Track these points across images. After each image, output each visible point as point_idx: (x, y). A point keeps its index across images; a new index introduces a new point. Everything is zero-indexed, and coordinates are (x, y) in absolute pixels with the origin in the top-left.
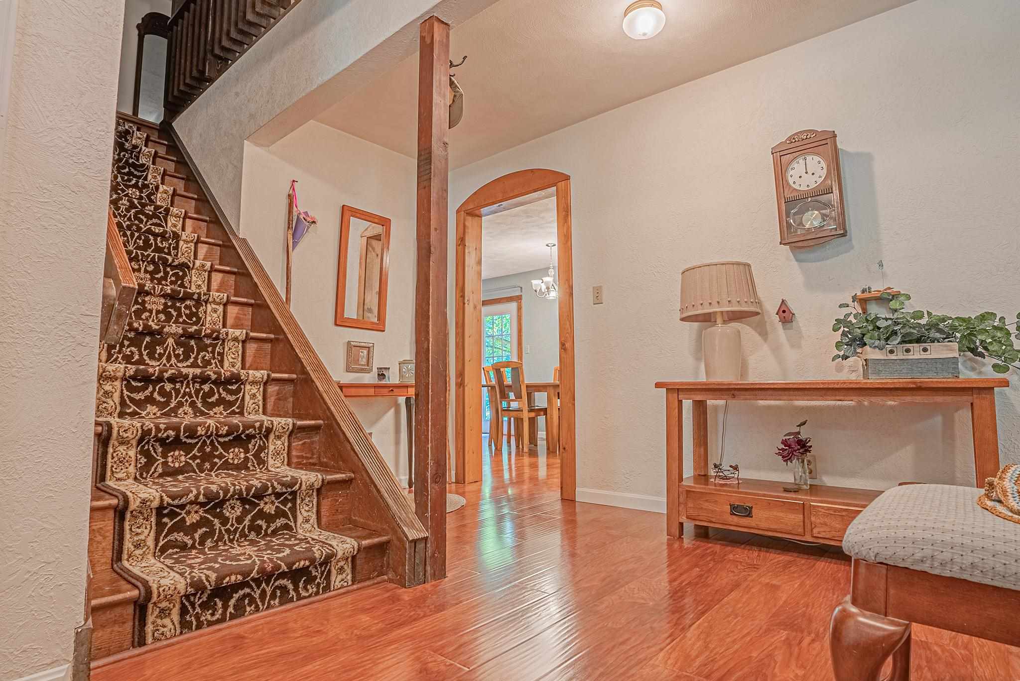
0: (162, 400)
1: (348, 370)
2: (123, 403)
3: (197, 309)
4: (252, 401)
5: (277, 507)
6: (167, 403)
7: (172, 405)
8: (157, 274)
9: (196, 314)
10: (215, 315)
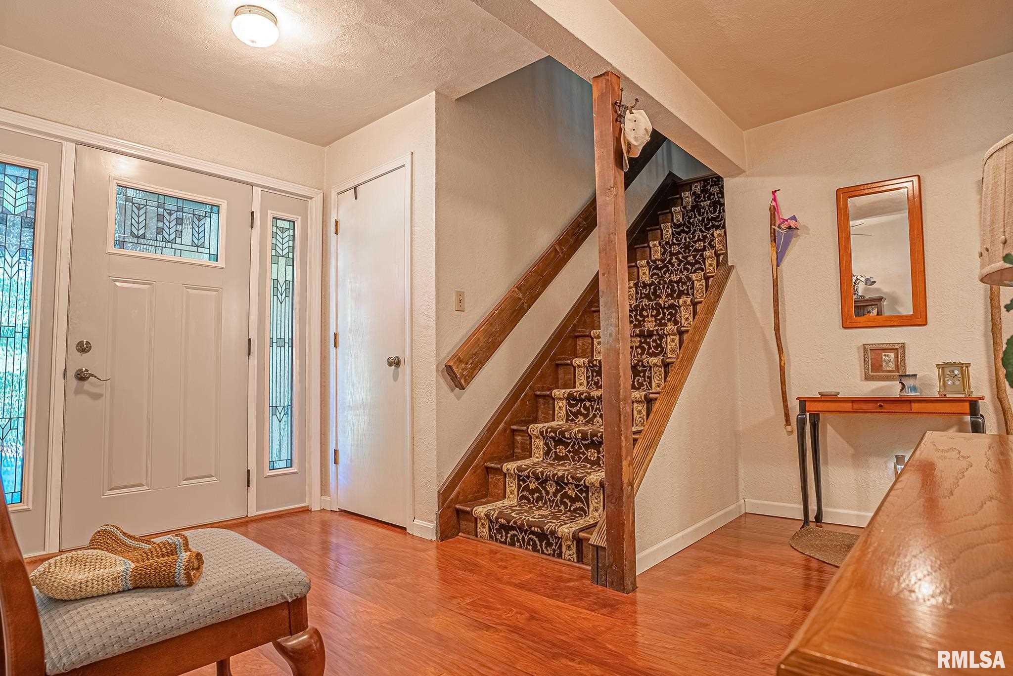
0: (585, 412)
1: (868, 378)
2: (568, 416)
3: (661, 341)
4: (639, 416)
5: (576, 493)
6: (588, 415)
7: (591, 416)
8: (659, 316)
9: (660, 346)
10: (674, 344)
